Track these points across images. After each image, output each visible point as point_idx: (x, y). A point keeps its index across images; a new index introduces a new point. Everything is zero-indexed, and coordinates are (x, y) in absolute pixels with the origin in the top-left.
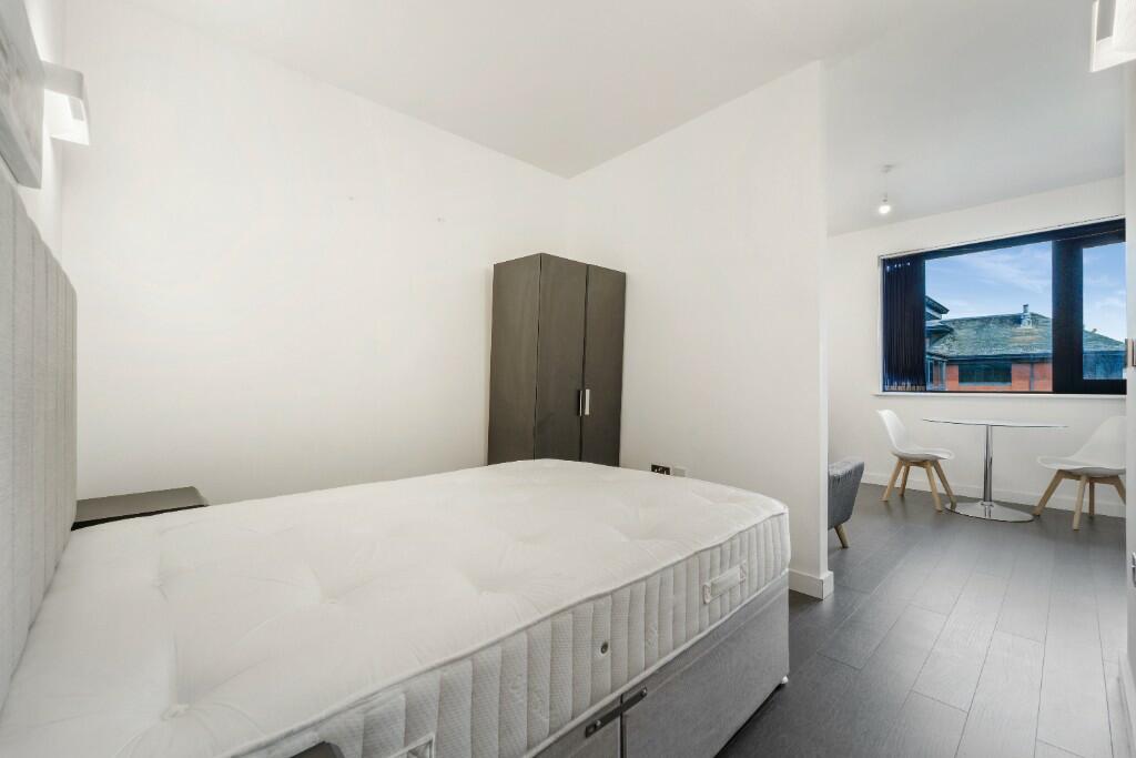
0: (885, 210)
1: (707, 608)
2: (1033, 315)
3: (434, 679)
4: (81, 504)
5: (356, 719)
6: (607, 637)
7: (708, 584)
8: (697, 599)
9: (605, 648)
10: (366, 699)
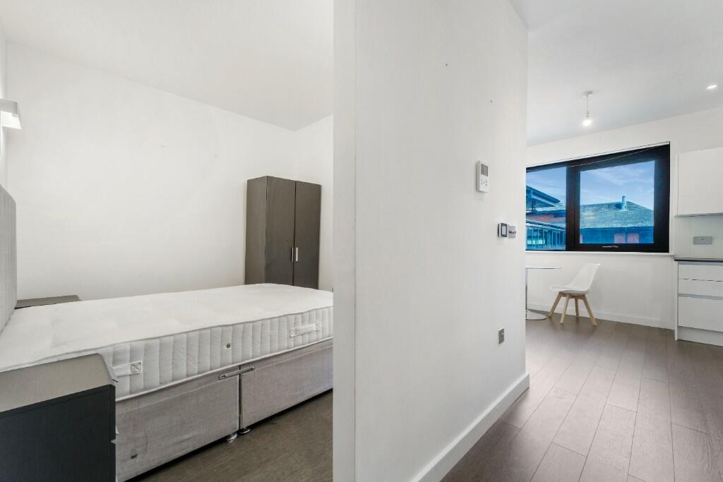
0: (587, 123)
1: (293, 339)
2: (628, 202)
3: (144, 342)
4: (19, 301)
5: (111, 350)
6: (230, 342)
7: (293, 329)
8: (286, 334)
9: (228, 346)
10: (114, 345)
